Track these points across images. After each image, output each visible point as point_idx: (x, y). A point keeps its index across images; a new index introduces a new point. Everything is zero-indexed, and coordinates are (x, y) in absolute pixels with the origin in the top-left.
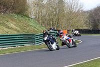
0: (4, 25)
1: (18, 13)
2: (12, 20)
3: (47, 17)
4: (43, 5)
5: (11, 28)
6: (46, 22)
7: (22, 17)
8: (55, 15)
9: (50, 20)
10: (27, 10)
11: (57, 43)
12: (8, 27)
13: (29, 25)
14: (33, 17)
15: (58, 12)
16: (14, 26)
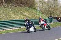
0: (21, 14)
1: (30, 7)
2: (26, 11)
3: (47, 10)
4: (45, 2)
5: (26, 16)
6: (47, 12)
7: (32, 9)
8: (52, 8)
9: (49, 11)
10: (35, 5)
11: (34, 27)
12: (23, 15)
13: (36, 14)
14: (39, 9)
15: (54, 7)
16: (27, 14)
